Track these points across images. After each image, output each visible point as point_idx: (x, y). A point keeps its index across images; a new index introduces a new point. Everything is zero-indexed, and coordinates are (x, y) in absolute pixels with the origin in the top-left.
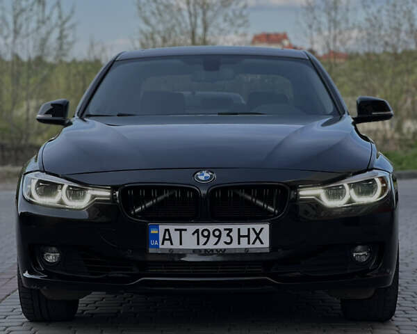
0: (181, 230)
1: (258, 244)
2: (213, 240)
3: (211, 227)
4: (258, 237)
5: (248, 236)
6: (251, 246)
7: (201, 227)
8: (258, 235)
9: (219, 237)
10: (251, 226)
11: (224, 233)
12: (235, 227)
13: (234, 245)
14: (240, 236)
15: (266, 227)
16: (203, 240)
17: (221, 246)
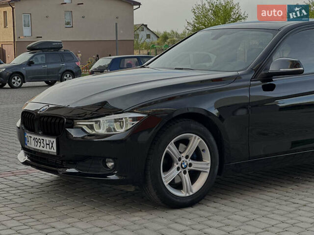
0: (31, 137)
1: (52, 150)
2: (39, 144)
3: (38, 137)
4: (52, 146)
5: (49, 144)
6: (50, 150)
7: (36, 137)
8: (52, 144)
9: (40, 143)
10: (50, 139)
11: (42, 141)
12: (45, 138)
13: (45, 149)
14: (47, 144)
15: (55, 140)
16: (36, 143)
17: (41, 148)
